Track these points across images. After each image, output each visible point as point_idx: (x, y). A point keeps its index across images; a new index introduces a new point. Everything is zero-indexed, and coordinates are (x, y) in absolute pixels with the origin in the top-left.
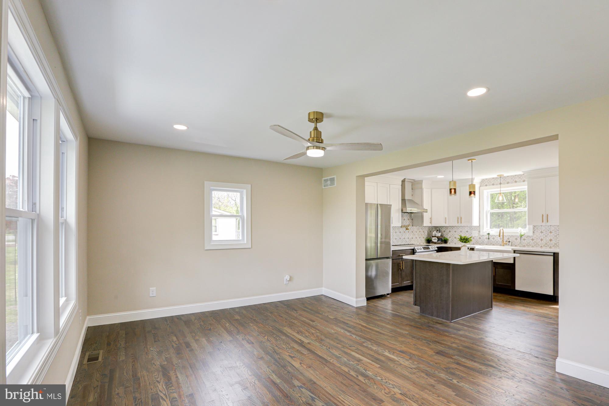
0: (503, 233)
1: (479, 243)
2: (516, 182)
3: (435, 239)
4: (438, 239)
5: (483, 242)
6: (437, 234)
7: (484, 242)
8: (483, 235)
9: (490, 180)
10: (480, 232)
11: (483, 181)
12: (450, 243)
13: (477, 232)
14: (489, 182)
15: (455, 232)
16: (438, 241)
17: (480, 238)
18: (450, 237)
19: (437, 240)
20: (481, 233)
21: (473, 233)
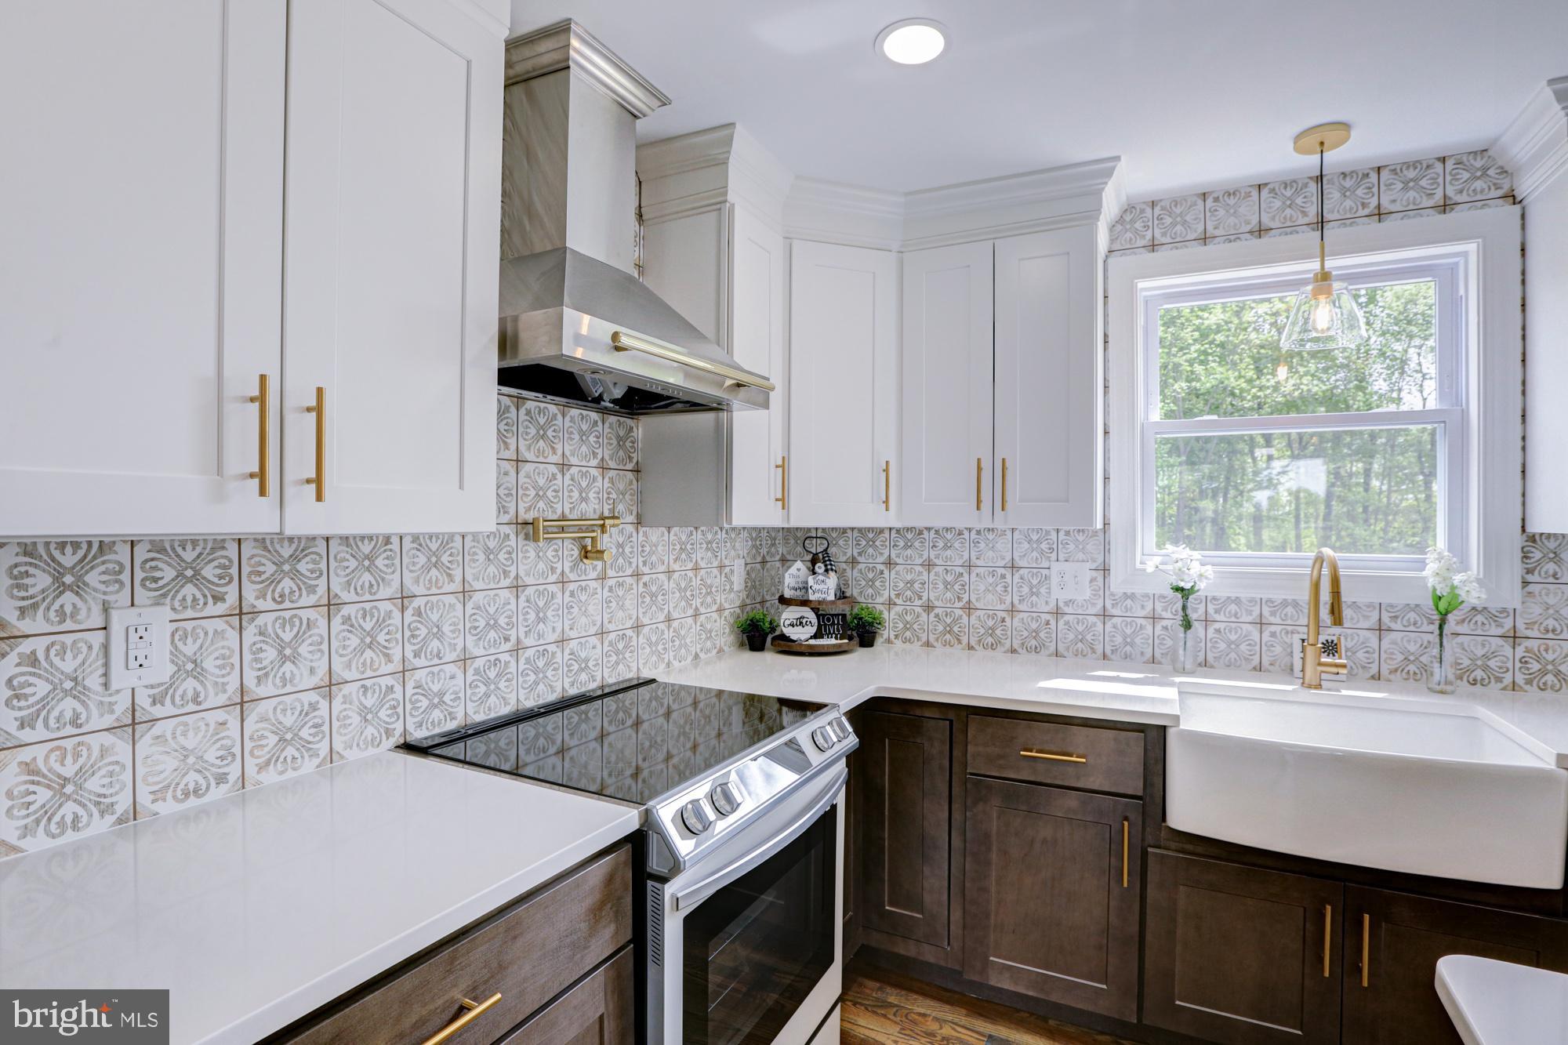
0: (1336, 593)
1: (1099, 649)
2: (1380, 214)
3: (800, 622)
4: (818, 616)
5: (1132, 644)
6: (811, 581)
7: (1138, 640)
8: (1132, 597)
9: (1178, 210)
10: (1105, 570)
11: (1128, 218)
12: (889, 641)
13: (1085, 572)
14: (1174, 224)
15: (929, 565)
16: (817, 635)
17: (1105, 615)
18: (890, 604)
19: (813, 630)
20: (1117, 583)
21: (1055, 580)
